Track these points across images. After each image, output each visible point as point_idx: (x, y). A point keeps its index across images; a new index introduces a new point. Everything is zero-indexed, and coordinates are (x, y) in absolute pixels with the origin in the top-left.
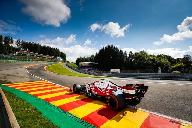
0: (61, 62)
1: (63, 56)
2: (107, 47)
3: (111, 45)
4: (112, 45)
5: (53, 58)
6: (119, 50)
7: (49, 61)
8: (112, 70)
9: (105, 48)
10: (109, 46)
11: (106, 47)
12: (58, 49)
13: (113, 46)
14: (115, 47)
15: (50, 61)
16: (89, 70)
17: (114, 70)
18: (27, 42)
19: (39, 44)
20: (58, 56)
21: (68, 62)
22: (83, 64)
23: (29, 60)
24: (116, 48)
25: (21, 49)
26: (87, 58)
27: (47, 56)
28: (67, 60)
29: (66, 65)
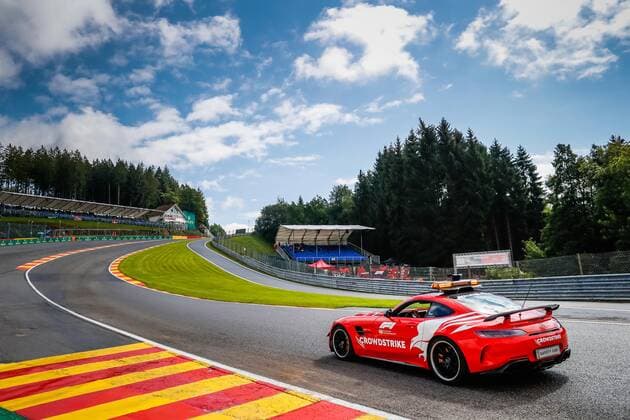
0: (185, 233)
1: (192, 203)
2: (419, 136)
3: (437, 124)
4: (444, 125)
5: (146, 217)
6: (483, 149)
7: (125, 233)
8: (461, 261)
9: (408, 145)
10: (428, 133)
11: (412, 137)
12: (166, 170)
13: (451, 129)
14: (458, 136)
15: (133, 233)
16: (333, 263)
17: (476, 256)
18: (29, 152)
19: (82, 156)
20: (166, 203)
21: (217, 231)
22: (297, 238)
23: (39, 236)
24: (465, 135)
25: (5, 185)
26: (314, 202)
27: (116, 211)
28: (211, 223)
29: (211, 245)
